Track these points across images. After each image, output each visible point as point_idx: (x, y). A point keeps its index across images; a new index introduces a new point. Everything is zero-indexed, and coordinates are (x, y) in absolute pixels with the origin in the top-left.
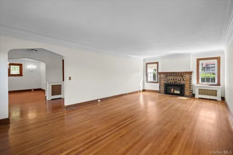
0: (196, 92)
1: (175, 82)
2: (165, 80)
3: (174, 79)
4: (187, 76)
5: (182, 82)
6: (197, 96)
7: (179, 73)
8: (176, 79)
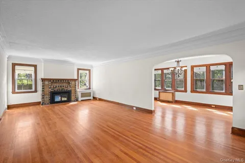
0: (79, 95)
1: (62, 89)
2: (50, 88)
3: (61, 87)
4: (73, 83)
5: (69, 89)
6: (80, 99)
7: (66, 80)
8: (63, 86)
